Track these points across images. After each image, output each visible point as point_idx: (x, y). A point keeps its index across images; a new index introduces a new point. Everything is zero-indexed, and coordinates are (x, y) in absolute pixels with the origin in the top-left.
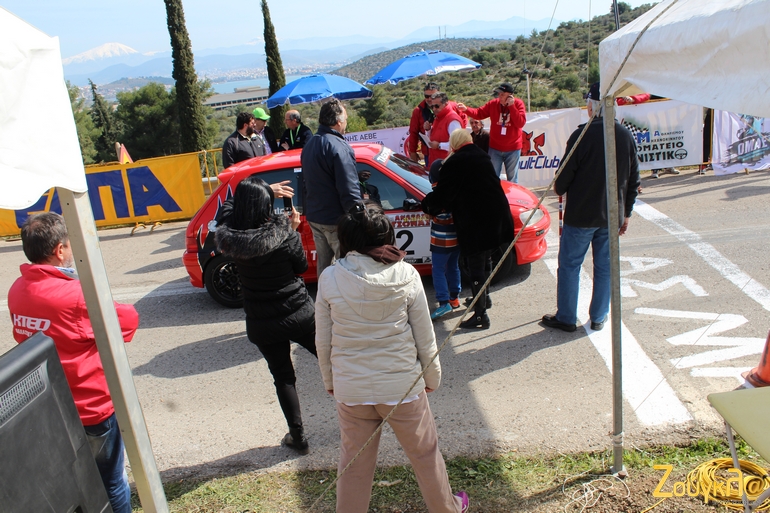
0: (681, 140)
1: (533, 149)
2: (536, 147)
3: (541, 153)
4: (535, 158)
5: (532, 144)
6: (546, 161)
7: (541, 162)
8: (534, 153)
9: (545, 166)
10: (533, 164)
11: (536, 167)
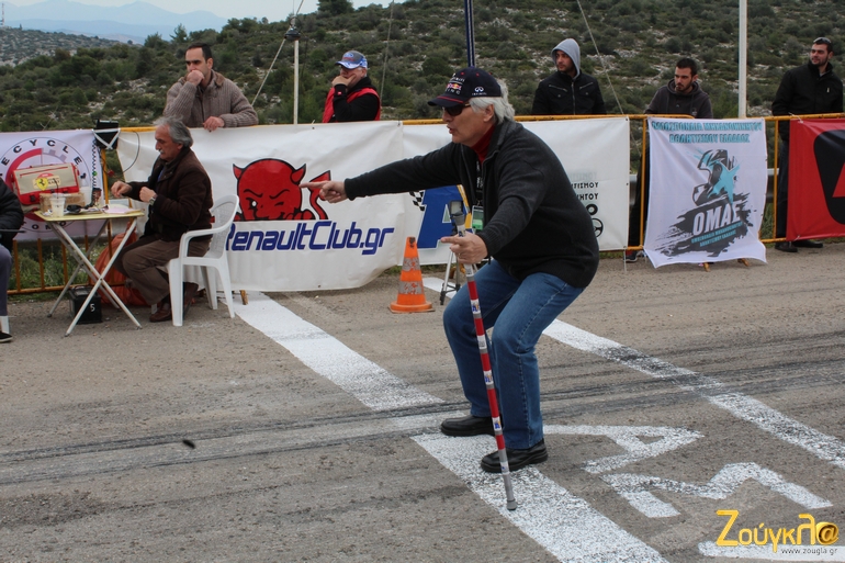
0: (594, 201)
1: (306, 205)
2: (313, 202)
3: (324, 215)
4: (310, 225)
5: (306, 193)
6: (335, 233)
7: (323, 235)
8: (308, 215)
9: (333, 244)
10: (306, 240)
11: (313, 246)
